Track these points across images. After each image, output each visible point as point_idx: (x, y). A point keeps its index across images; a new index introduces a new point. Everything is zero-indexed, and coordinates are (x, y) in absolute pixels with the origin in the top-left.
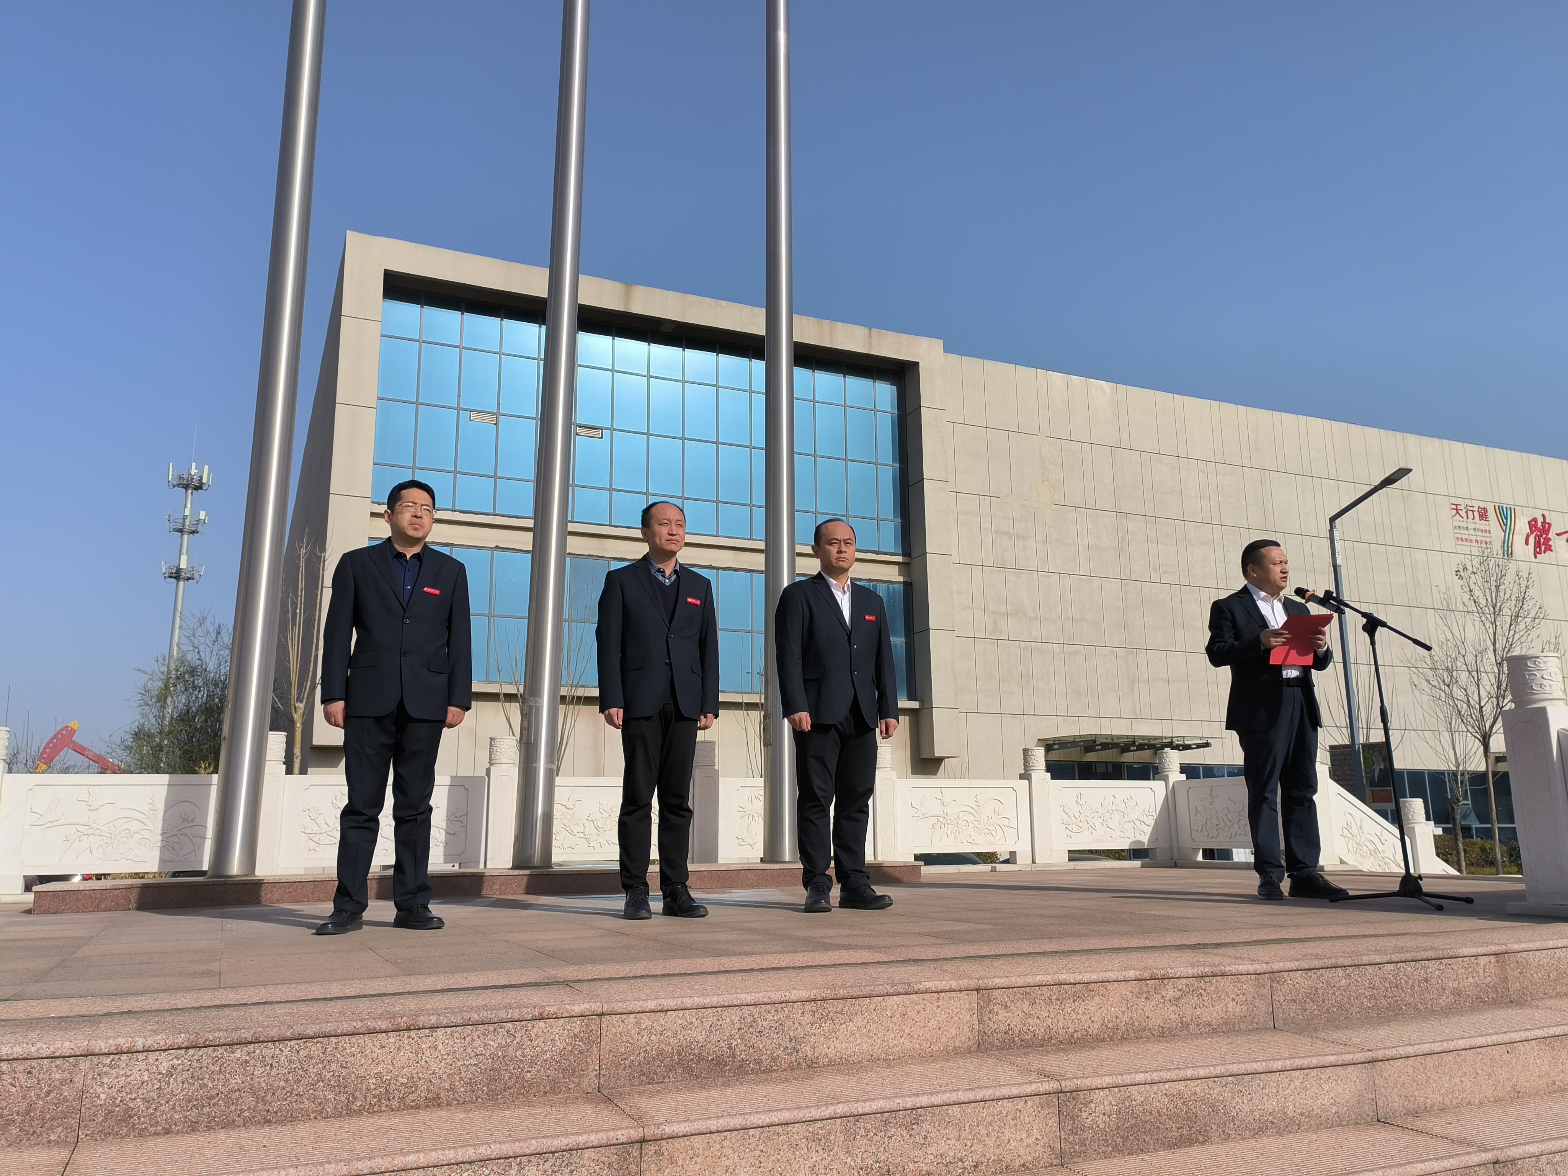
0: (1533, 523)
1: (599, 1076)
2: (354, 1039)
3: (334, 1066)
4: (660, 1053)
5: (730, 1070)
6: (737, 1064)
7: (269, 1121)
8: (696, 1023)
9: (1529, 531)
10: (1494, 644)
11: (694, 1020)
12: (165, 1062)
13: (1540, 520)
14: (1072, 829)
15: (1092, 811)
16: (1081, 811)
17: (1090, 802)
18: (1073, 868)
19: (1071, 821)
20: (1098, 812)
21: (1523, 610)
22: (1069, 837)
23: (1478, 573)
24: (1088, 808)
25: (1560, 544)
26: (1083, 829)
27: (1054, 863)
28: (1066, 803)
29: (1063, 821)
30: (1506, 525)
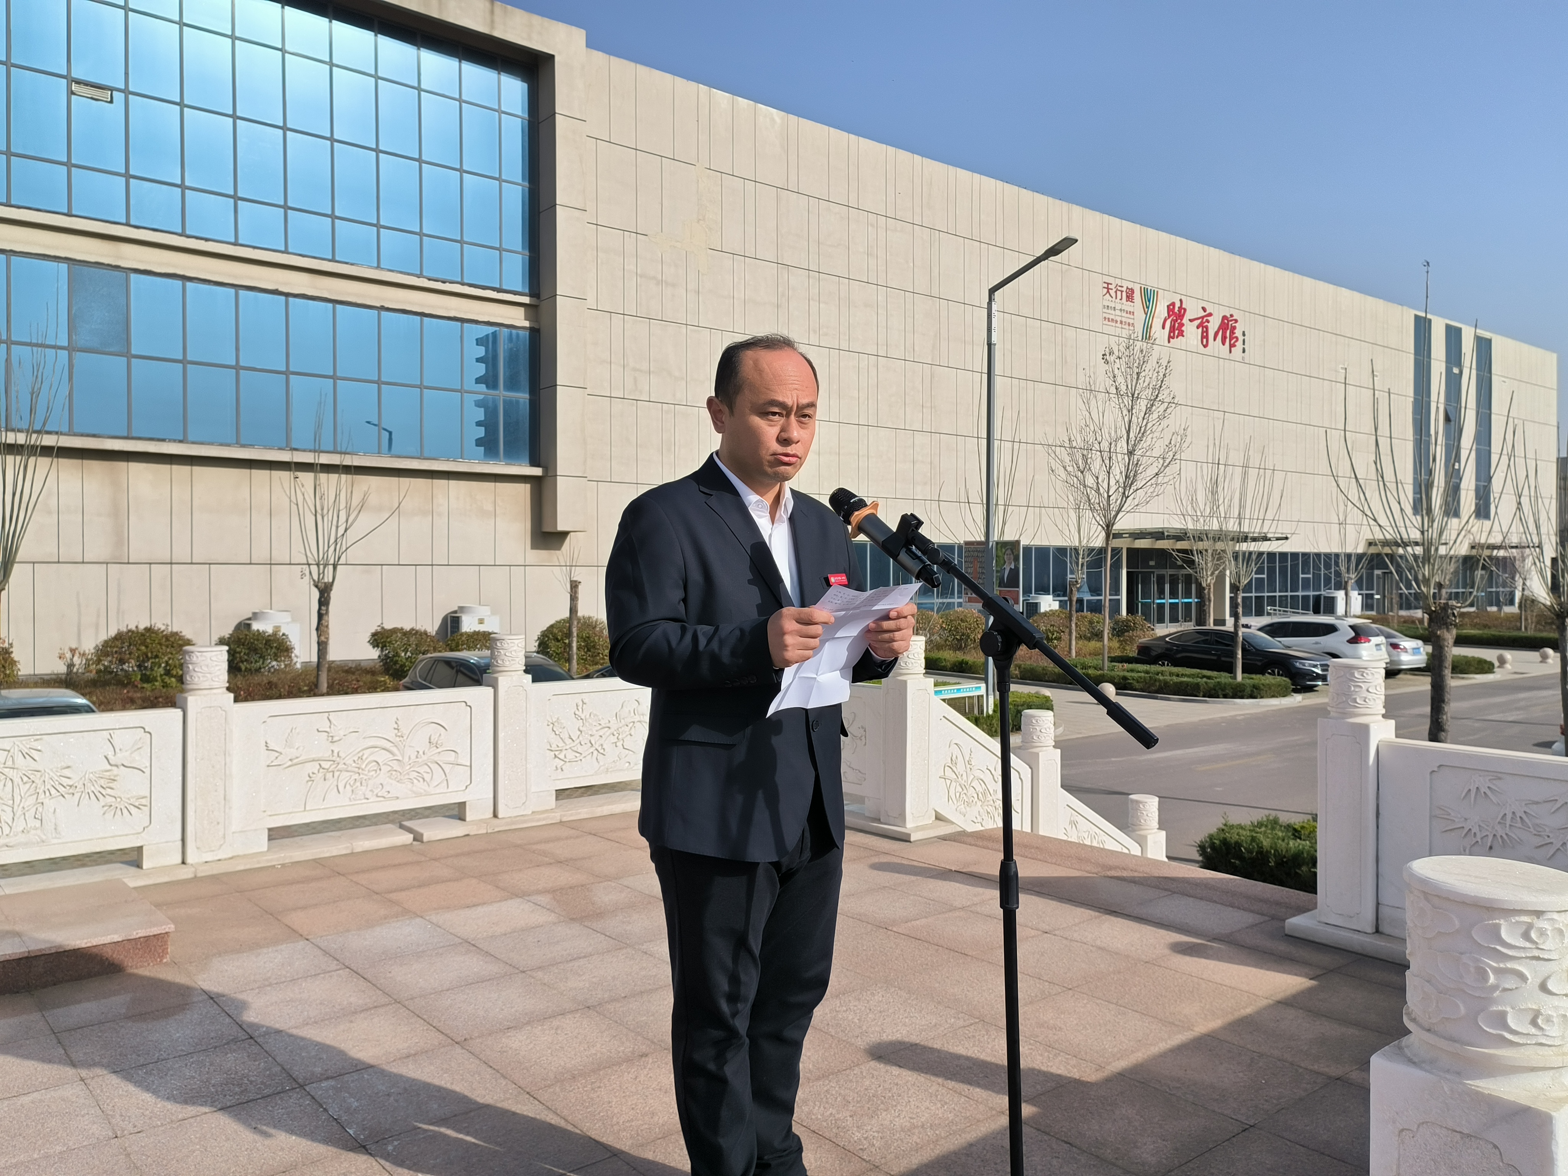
0: (1171, 307)
9: (1167, 315)
10: (1128, 432)
13: (1178, 305)
14: (565, 757)
15: (601, 727)
16: (581, 728)
17: (598, 714)
18: (559, 821)
19: (564, 745)
20: (609, 728)
21: (1158, 399)
22: (560, 770)
23: (1123, 359)
24: (594, 724)
25: (1192, 331)
26: (583, 755)
27: (530, 813)
28: (558, 719)
29: (551, 746)
30: (1148, 308)
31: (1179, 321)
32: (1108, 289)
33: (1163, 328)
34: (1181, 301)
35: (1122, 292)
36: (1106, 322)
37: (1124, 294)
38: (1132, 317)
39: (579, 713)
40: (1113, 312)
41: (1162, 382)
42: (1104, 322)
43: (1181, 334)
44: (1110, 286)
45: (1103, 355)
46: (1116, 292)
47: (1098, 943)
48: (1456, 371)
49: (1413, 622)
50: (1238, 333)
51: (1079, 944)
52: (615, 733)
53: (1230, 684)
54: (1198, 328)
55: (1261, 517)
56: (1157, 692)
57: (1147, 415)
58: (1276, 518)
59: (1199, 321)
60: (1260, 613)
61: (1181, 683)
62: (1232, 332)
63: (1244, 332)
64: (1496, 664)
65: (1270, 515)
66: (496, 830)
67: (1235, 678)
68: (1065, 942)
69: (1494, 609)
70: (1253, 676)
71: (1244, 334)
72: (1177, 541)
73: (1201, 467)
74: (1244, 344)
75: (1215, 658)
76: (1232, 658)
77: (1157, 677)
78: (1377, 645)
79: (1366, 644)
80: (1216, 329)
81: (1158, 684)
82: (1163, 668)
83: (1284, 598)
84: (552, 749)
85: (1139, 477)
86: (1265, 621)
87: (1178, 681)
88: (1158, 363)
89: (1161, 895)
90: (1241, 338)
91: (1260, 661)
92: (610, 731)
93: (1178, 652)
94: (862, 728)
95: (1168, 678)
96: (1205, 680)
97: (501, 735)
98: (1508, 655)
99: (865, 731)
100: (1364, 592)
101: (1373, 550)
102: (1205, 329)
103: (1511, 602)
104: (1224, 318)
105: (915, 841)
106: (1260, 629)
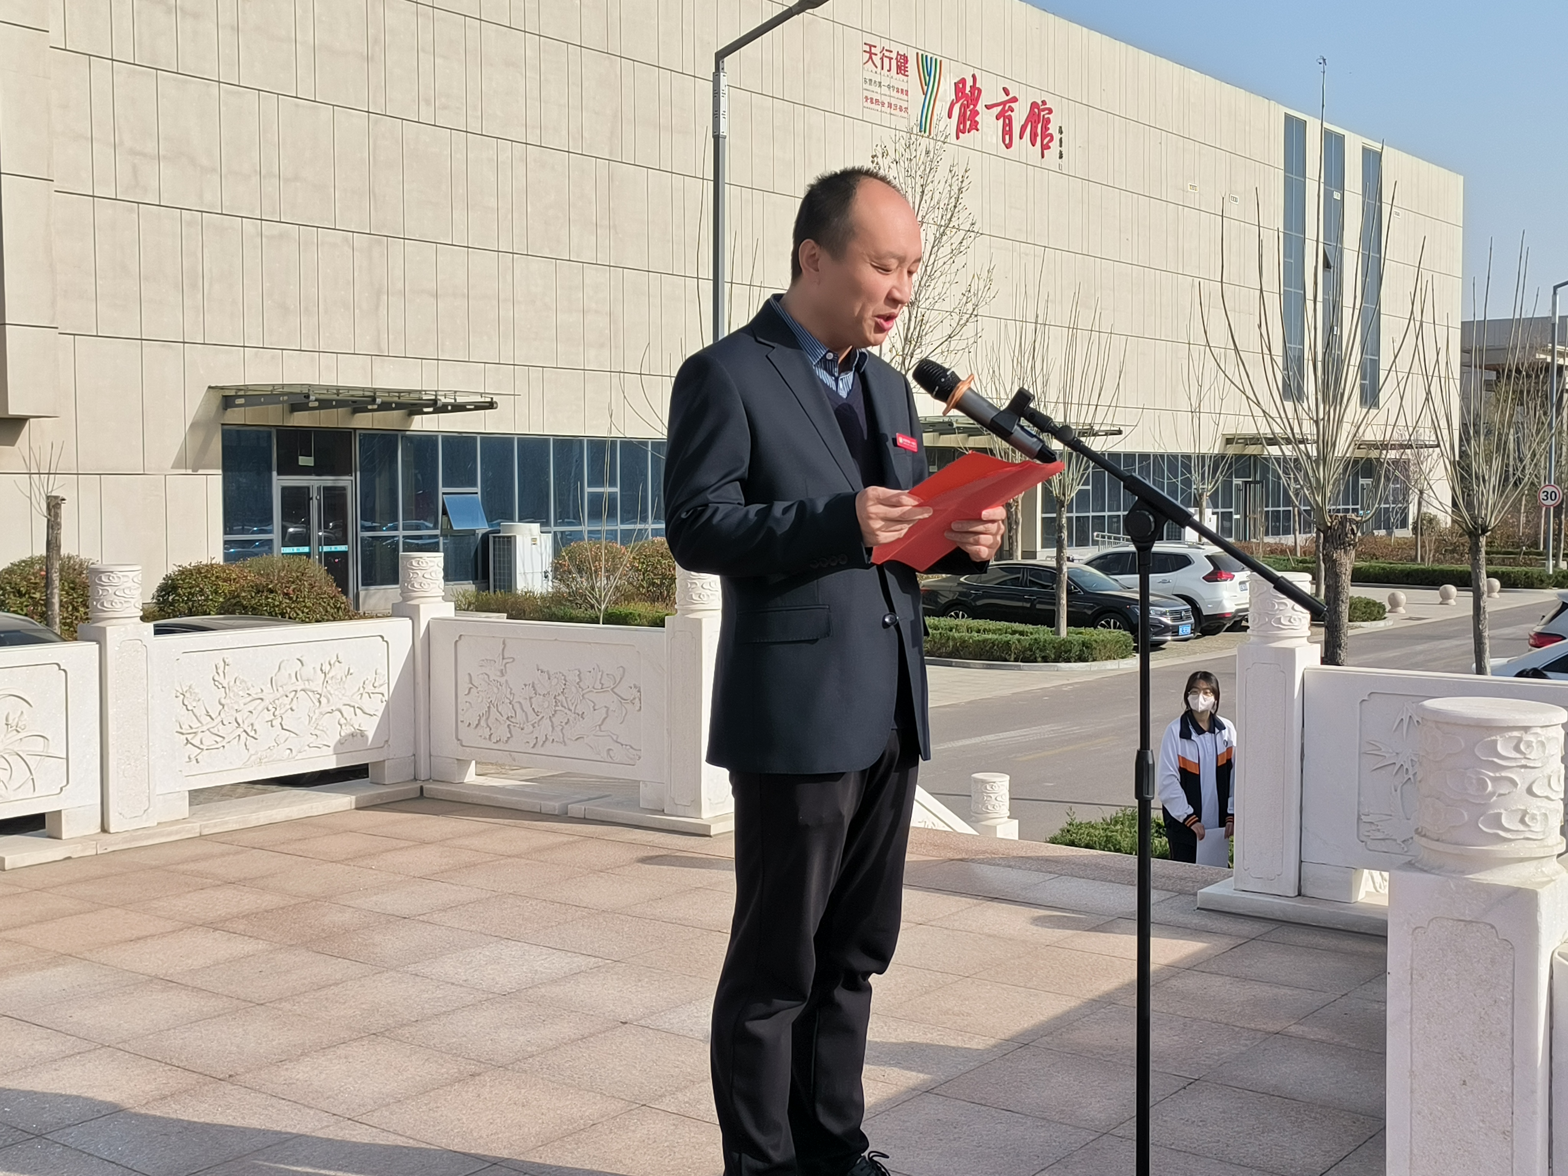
0: (961, 86)
9: (954, 97)
13: (969, 83)
14: (201, 743)
15: (250, 698)
16: (223, 701)
17: (245, 679)
18: (198, 835)
19: (199, 725)
20: (262, 699)
21: (951, 225)
22: (195, 761)
23: (902, 163)
24: (241, 693)
25: (988, 121)
26: (227, 740)
27: (156, 824)
28: (190, 687)
29: (181, 728)
30: (928, 85)
31: (972, 107)
32: (870, 53)
33: (950, 116)
34: (974, 76)
35: (891, 59)
36: (868, 104)
37: (894, 62)
38: (905, 97)
39: (220, 678)
40: (877, 89)
41: (957, 199)
42: (865, 104)
43: (975, 126)
44: (873, 50)
45: (873, 157)
46: (882, 59)
47: (986, 930)
48: (1337, 196)
49: (1283, 552)
50: (1053, 129)
51: (964, 933)
52: (270, 707)
53: (1052, 641)
54: (997, 119)
55: (1094, 401)
56: (950, 655)
57: (936, 248)
58: (1114, 404)
59: (1000, 108)
60: (1082, 541)
61: (985, 641)
62: (1045, 128)
63: (1061, 127)
64: (1388, 607)
65: (1105, 400)
66: (110, 850)
67: (1058, 633)
68: (945, 931)
69: (1383, 532)
70: (1082, 629)
71: (1061, 132)
72: (970, 436)
73: (1006, 326)
74: (1061, 146)
75: (1028, 605)
76: (1054, 604)
77: (951, 633)
78: (1241, 583)
79: (1228, 582)
80: (1022, 123)
81: (951, 643)
82: (957, 622)
83: (1115, 520)
84: (183, 731)
85: (926, 340)
86: (1091, 552)
87: (980, 638)
88: (951, 171)
89: (1047, 878)
90: (1057, 136)
91: (1091, 608)
92: (263, 705)
93: (978, 597)
94: (635, 687)
95: (965, 635)
96: (1017, 636)
97: (112, 711)
98: (1402, 594)
99: (639, 691)
100: (1220, 510)
101: (1231, 450)
102: (1007, 121)
103: (1404, 524)
104: (1034, 105)
105: (715, 835)
106: (1088, 564)
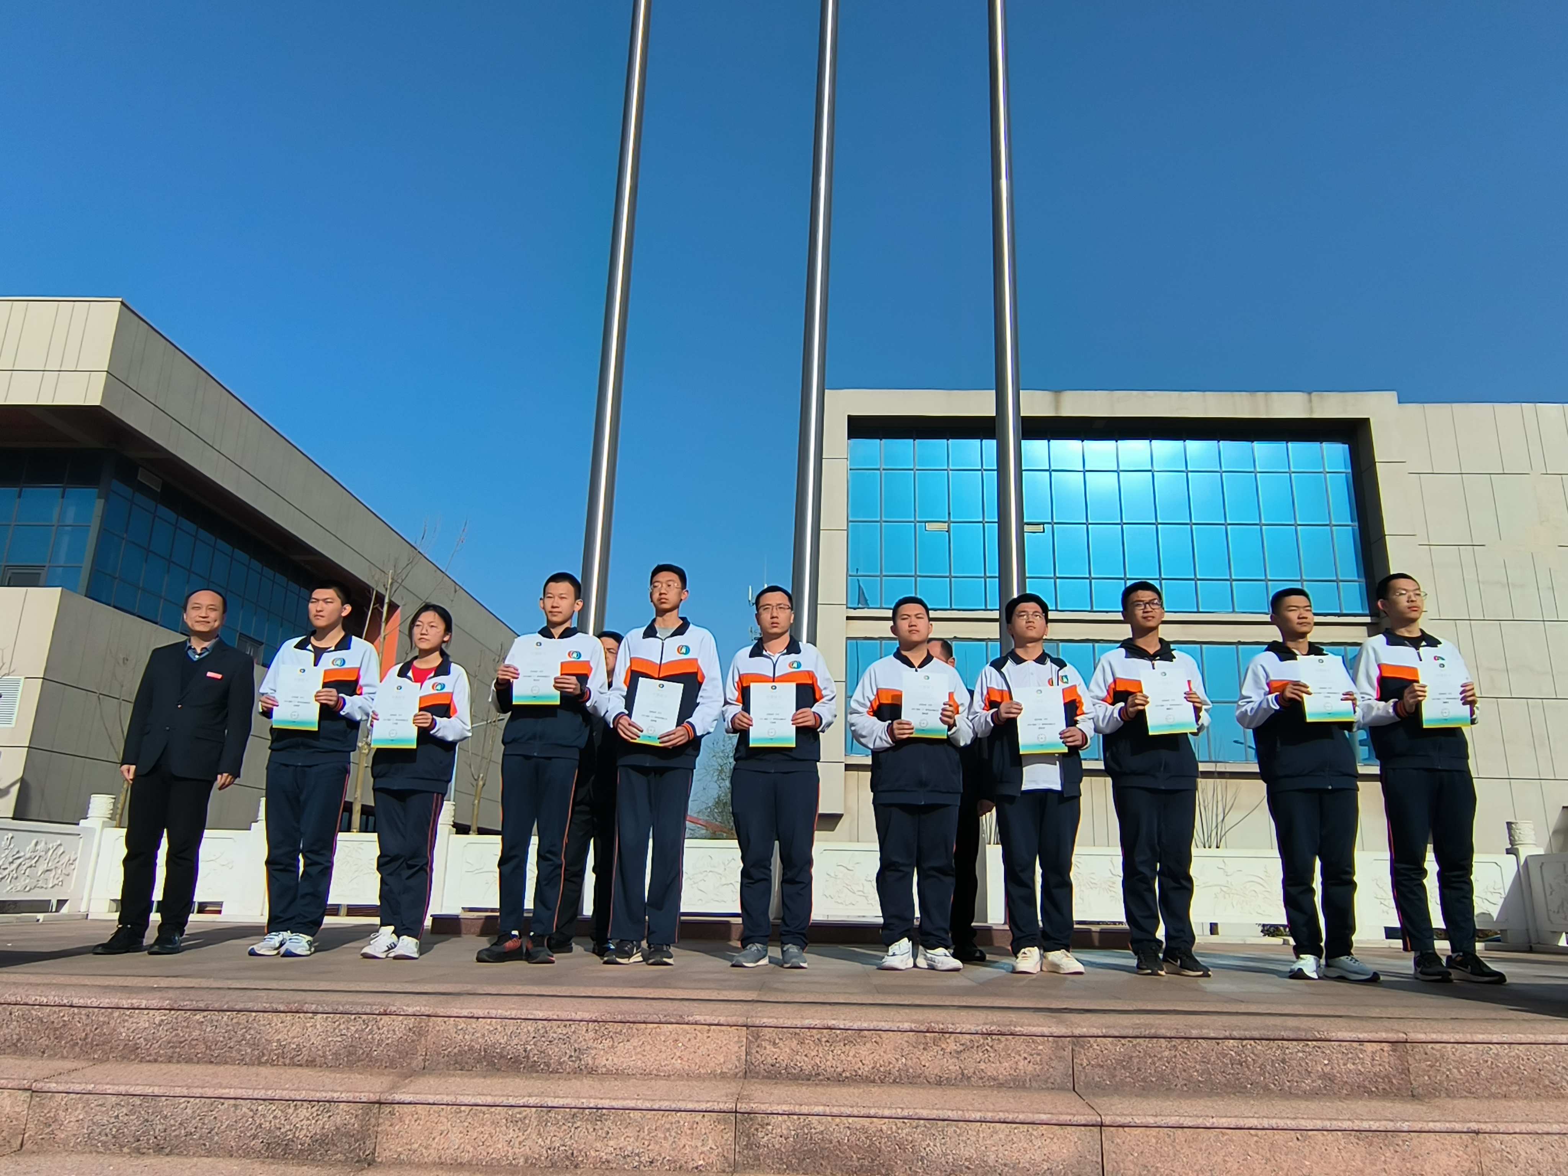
1: (424, 1061)
2: (266, 1015)
3: (252, 1032)
4: (471, 1048)
5: (524, 1068)
6: (530, 1064)
7: (212, 1062)
8: (500, 1029)
11: (499, 1027)
12: (158, 1017)
